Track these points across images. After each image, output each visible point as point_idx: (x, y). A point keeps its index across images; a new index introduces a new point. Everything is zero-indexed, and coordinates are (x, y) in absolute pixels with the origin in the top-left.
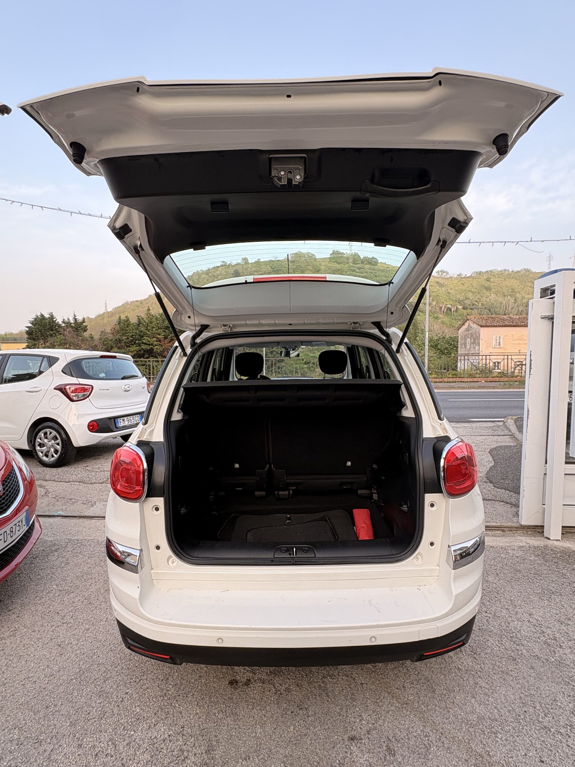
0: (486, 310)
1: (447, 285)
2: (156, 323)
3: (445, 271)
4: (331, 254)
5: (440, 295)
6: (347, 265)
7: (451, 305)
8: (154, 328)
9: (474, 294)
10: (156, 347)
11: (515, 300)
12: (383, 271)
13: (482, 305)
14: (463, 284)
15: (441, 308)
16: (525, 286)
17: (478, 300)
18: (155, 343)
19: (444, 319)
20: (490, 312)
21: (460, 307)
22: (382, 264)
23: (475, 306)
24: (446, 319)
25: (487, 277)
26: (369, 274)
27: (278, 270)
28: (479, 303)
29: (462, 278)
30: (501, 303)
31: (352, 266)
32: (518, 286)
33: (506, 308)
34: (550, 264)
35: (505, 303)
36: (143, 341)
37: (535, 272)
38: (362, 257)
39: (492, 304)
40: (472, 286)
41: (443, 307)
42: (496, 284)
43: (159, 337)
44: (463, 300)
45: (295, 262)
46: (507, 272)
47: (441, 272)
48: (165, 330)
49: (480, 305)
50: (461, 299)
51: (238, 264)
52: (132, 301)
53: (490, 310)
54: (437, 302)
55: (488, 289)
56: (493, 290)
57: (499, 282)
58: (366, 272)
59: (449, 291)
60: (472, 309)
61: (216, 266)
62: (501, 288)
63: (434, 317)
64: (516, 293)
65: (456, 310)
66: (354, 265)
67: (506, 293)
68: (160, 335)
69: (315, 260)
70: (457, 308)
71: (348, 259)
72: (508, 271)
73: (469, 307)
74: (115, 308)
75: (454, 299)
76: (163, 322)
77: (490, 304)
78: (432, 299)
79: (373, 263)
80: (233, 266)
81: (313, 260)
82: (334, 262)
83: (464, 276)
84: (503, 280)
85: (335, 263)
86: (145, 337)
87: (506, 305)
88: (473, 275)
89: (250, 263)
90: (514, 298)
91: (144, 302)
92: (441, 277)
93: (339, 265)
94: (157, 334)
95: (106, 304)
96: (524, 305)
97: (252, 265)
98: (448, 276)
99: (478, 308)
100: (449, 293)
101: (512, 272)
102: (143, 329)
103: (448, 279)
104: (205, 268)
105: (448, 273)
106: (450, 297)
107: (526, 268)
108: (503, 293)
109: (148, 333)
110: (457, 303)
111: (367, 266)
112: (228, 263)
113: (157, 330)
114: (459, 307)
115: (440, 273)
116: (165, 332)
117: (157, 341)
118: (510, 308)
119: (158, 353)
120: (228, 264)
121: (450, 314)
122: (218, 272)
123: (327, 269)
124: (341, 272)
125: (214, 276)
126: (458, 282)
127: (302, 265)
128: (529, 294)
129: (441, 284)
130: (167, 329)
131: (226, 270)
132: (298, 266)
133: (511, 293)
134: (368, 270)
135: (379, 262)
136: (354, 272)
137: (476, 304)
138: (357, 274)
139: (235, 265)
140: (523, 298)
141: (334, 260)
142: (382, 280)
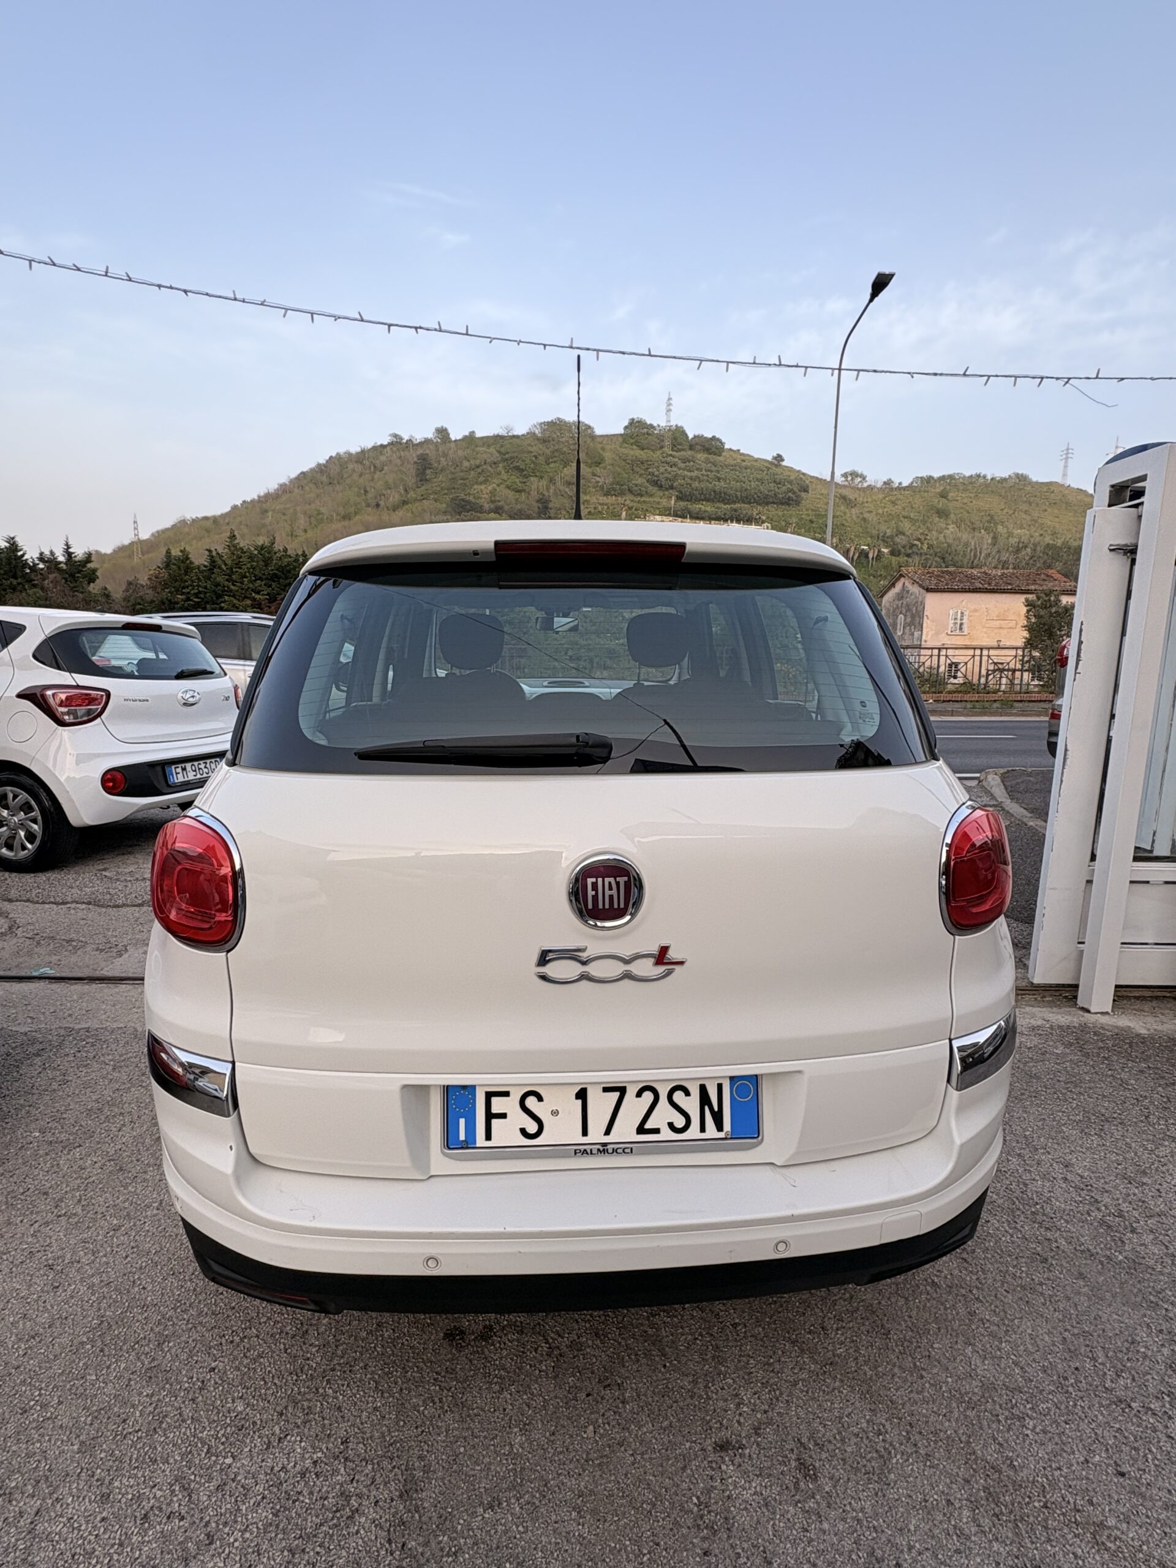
0: (937, 559)
1: (863, 503)
2: (249, 565)
3: (860, 472)
4: (627, 427)
5: (847, 524)
6: (659, 453)
7: (868, 545)
8: (246, 577)
9: (914, 524)
11: (995, 538)
12: (733, 467)
13: (928, 548)
14: (894, 503)
15: (848, 551)
16: (1015, 511)
17: (922, 538)
20: (944, 562)
21: (886, 551)
22: (731, 453)
23: (914, 549)
25: (942, 488)
26: (704, 472)
27: (512, 458)
28: (922, 543)
29: (892, 489)
30: (967, 545)
31: (671, 455)
32: (1002, 510)
33: (975, 556)
34: (1066, 467)
35: (975, 544)
36: (222, 605)
37: (1037, 483)
38: (691, 436)
39: (949, 546)
40: (912, 508)
41: (853, 549)
42: (958, 504)
43: (257, 596)
44: (892, 537)
45: (549, 441)
46: (981, 480)
47: (851, 474)
48: (269, 582)
49: (925, 547)
50: (888, 534)
51: (427, 441)
52: (194, 517)
53: (943, 558)
55: (942, 513)
56: (952, 516)
57: (965, 501)
58: (697, 469)
59: (866, 515)
60: (908, 555)
61: (379, 444)
62: (968, 512)
64: (996, 524)
65: (878, 555)
66: (674, 453)
67: (978, 524)
68: (258, 593)
69: (593, 437)
70: (879, 551)
71: (661, 438)
72: (984, 477)
73: (903, 550)
74: (158, 532)
75: (875, 532)
76: (267, 565)
77: (946, 545)
79: (714, 449)
80: (417, 445)
81: (588, 439)
82: (632, 444)
83: (897, 485)
84: (973, 495)
85: (634, 447)
86: (226, 598)
87: (976, 548)
88: (915, 484)
89: (453, 439)
90: (992, 535)
91: (222, 522)
92: (849, 486)
93: (642, 452)
94: (252, 590)
95: (135, 522)
96: (1011, 549)
97: (456, 445)
98: (865, 485)
99: (921, 554)
100: (864, 519)
101: (992, 479)
102: (220, 579)
103: (864, 490)
104: (355, 449)
105: (864, 478)
106: (866, 528)
107: (1020, 472)
108: (972, 523)
109: (232, 587)
110: (880, 542)
111: (701, 456)
112: (406, 438)
113: (251, 581)
114: (883, 550)
115: (849, 478)
116: (270, 586)
117: (253, 606)
118: (983, 554)
120: (404, 441)
121: (865, 564)
122: (383, 458)
123: (617, 458)
124: (646, 466)
125: (375, 467)
126: (884, 498)
127: (565, 449)
128: (1021, 527)
129: (850, 500)
130: (274, 581)
131: (402, 453)
132: (556, 450)
133: (986, 524)
134: (704, 466)
135: (726, 447)
136: (674, 469)
137: (917, 545)
138: (679, 472)
139: (421, 444)
140: (1010, 535)
141: (632, 441)
142: (731, 488)
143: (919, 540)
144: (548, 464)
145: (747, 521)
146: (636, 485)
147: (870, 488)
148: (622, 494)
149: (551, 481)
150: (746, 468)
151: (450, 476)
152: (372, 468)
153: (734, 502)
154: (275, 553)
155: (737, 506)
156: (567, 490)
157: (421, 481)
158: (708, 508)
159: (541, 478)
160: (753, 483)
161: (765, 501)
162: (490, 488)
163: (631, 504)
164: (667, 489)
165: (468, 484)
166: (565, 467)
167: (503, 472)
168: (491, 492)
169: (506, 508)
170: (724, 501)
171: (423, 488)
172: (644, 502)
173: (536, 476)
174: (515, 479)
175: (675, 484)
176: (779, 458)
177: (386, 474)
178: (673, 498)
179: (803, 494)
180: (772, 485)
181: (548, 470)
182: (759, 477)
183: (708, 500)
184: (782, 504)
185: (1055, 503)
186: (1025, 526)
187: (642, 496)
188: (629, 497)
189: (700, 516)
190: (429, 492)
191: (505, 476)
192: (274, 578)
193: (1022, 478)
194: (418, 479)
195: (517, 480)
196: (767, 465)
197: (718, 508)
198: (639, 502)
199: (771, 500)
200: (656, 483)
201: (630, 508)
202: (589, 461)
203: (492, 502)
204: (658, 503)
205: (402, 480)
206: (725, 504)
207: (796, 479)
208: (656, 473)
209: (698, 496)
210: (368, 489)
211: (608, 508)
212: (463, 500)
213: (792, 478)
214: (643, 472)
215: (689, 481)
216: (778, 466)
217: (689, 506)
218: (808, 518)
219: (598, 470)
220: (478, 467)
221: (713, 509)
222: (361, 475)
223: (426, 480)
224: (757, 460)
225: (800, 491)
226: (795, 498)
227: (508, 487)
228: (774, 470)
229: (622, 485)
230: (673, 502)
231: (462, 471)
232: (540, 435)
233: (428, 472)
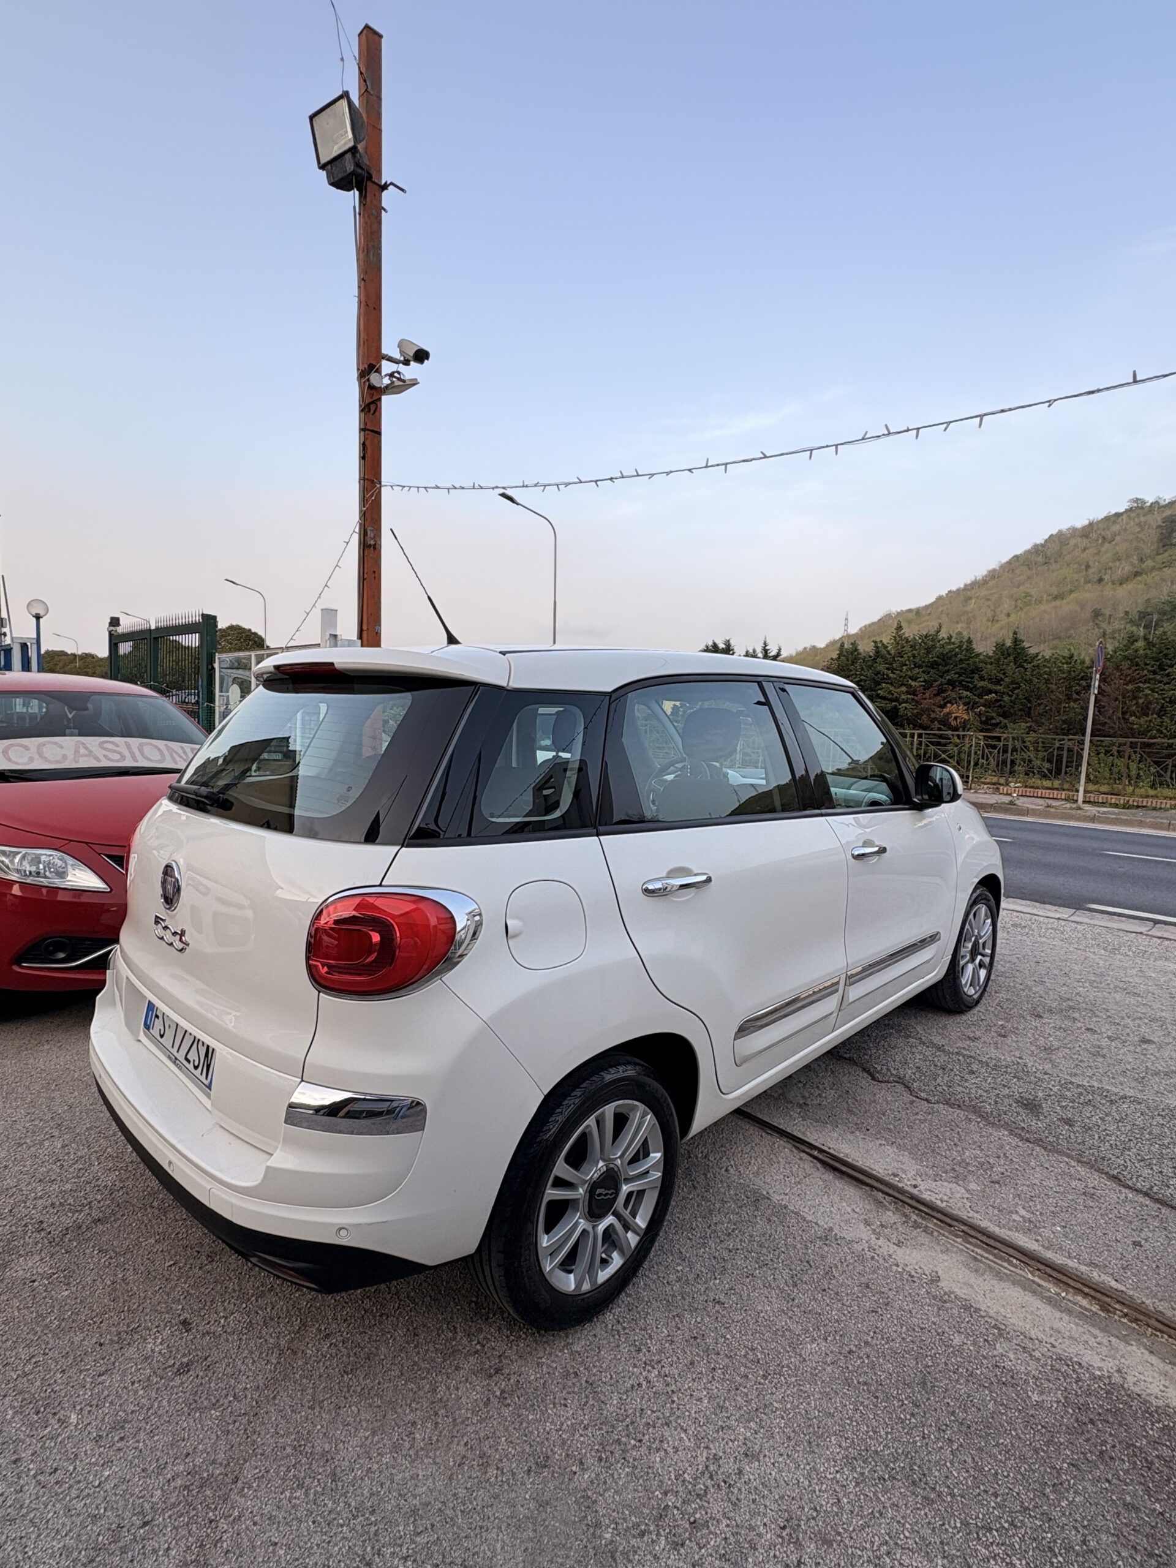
2: (910, 654)
8: (906, 665)
36: (879, 692)
43: (913, 683)
48: (929, 669)
52: (899, 610)
61: (1112, 513)
68: (915, 680)
74: (865, 626)
76: (928, 653)
86: (884, 685)
91: (924, 613)
94: (911, 678)
95: (846, 619)
102: (882, 668)
109: (891, 675)
112: (1151, 500)
113: (911, 669)
116: (928, 673)
120: (1148, 505)
125: (1104, 539)
130: (933, 668)
131: (1143, 519)
152: (1101, 542)
154: (939, 641)
157: (1164, 546)
171: (1166, 554)
190: (1174, 558)
192: (933, 665)
205: (1138, 549)
210: (1091, 563)
222: (1084, 550)
223: (1172, 545)
233: (1175, 535)
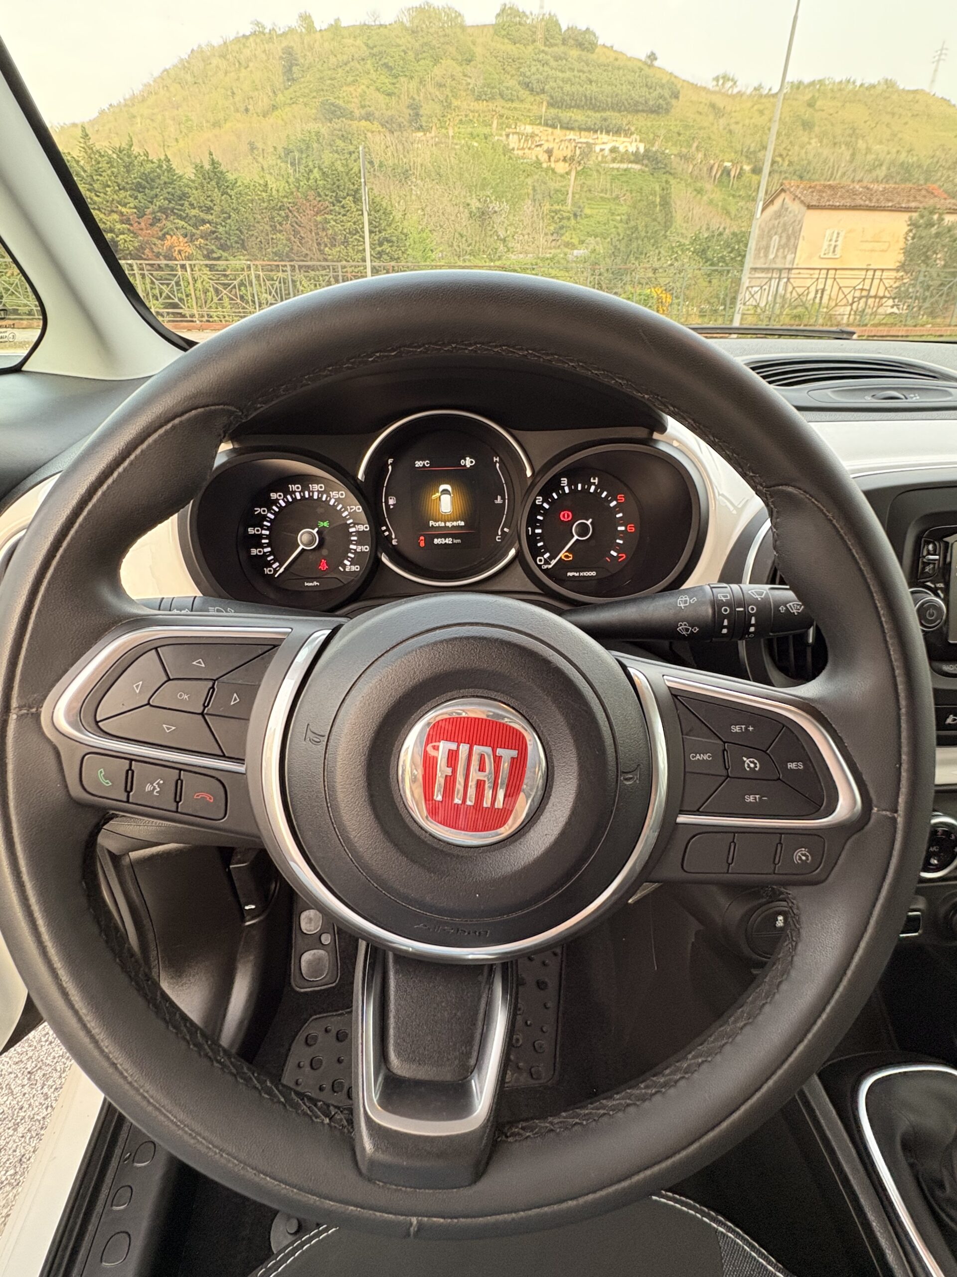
1: (731, 112)
3: (731, 76)
4: (498, 15)
5: (713, 137)
6: (530, 48)
7: (731, 161)
10: (122, 237)
11: (853, 155)
12: (605, 67)
13: (788, 165)
14: (761, 113)
15: (712, 168)
16: (877, 123)
17: (784, 153)
18: (118, 226)
19: (714, 195)
21: (748, 168)
22: (605, 50)
24: (718, 195)
25: (810, 95)
26: (576, 72)
27: (380, 53)
28: (783, 160)
29: (761, 96)
30: (826, 161)
31: (543, 51)
32: (865, 122)
34: (936, 71)
35: (834, 161)
37: (904, 90)
38: (564, 28)
39: (809, 163)
41: (716, 166)
42: (824, 115)
43: (124, 210)
44: (754, 152)
45: (417, 32)
46: (851, 87)
47: (724, 77)
48: (136, 193)
50: (752, 149)
51: (291, 31)
54: (705, 155)
55: (807, 125)
56: (816, 129)
57: (831, 111)
58: (569, 69)
59: (733, 127)
61: (241, 34)
62: (833, 125)
63: (695, 190)
64: (857, 138)
65: (740, 173)
66: (546, 49)
67: (839, 138)
68: (125, 205)
69: (463, 28)
70: (741, 169)
71: (533, 29)
72: (854, 83)
75: (739, 147)
76: (128, 172)
77: (805, 162)
78: (697, 147)
79: (587, 45)
80: (281, 35)
81: (458, 30)
82: (503, 37)
83: (766, 92)
84: (839, 105)
85: (506, 41)
87: (834, 166)
88: (784, 91)
89: (318, 29)
90: (851, 151)
92: (719, 92)
93: (514, 48)
94: (119, 203)
96: (867, 167)
97: (322, 36)
98: (735, 91)
99: (781, 172)
100: (730, 132)
101: (862, 85)
103: (733, 97)
105: (735, 83)
106: (731, 142)
107: (889, 78)
108: (835, 137)
109: (95, 198)
110: (744, 158)
111: (574, 53)
112: (269, 27)
113: (115, 192)
114: (745, 167)
115: (721, 82)
116: (136, 198)
117: (122, 222)
118: (839, 174)
119: (130, 254)
120: (267, 30)
121: (725, 184)
122: (247, 52)
123: (488, 54)
124: (518, 65)
125: (240, 63)
126: (753, 106)
127: (434, 42)
128: (881, 143)
129: (719, 109)
130: (140, 192)
131: (266, 46)
132: (426, 44)
133: (848, 139)
134: (577, 66)
135: (600, 42)
136: (546, 68)
137: (778, 162)
138: (551, 73)
139: (284, 34)
140: (868, 150)
141: (503, 33)
142: (602, 93)
143: (781, 155)
144: (418, 61)
145: (616, 132)
146: (507, 88)
147: (740, 94)
148: (493, 98)
149: (421, 82)
150: (619, 69)
151: (318, 76)
152: (237, 64)
153: (604, 110)
155: (607, 114)
156: (437, 93)
157: (288, 80)
158: (578, 116)
159: (412, 78)
160: (624, 87)
161: (635, 108)
162: (359, 90)
163: (502, 111)
164: (538, 93)
165: (336, 85)
166: (435, 64)
167: (372, 71)
168: (361, 96)
169: (377, 114)
170: (595, 108)
171: (291, 89)
172: (515, 108)
173: (406, 76)
174: (385, 79)
175: (547, 87)
176: (653, 57)
177: (251, 72)
178: (545, 103)
179: (674, 102)
180: (645, 89)
181: (418, 68)
182: (631, 79)
183: (578, 107)
184: (652, 112)
185: (917, 115)
186: (884, 141)
187: (512, 101)
188: (500, 102)
189: (570, 126)
190: (298, 94)
191: (374, 76)
192: (139, 188)
193: (889, 84)
194: (285, 78)
195: (386, 81)
196: (640, 64)
197: (588, 117)
198: (509, 109)
199: (640, 108)
200: (527, 86)
201: (501, 116)
202: (460, 58)
203: (363, 107)
204: (529, 110)
205: (269, 79)
206: (596, 112)
207: (668, 81)
208: (528, 74)
209: (569, 102)
210: (235, 90)
211: (479, 115)
212: (332, 104)
213: (664, 81)
214: (514, 72)
215: (561, 84)
216: (651, 66)
217: (560, 115)
218: (676, 130)
219: (469, 69)
220: (346, 64)
221: (583, 118)
222: (226, 73)
223: (293, 79)
224: (630, 59)
225: (671, 97)
226: (665, 106)
227: (378, 90)
228: (646, 70)
229: (493, 88)
230: (544, 109)
231: (329, 69)
232: (408, 25)
233: (295, 69)
